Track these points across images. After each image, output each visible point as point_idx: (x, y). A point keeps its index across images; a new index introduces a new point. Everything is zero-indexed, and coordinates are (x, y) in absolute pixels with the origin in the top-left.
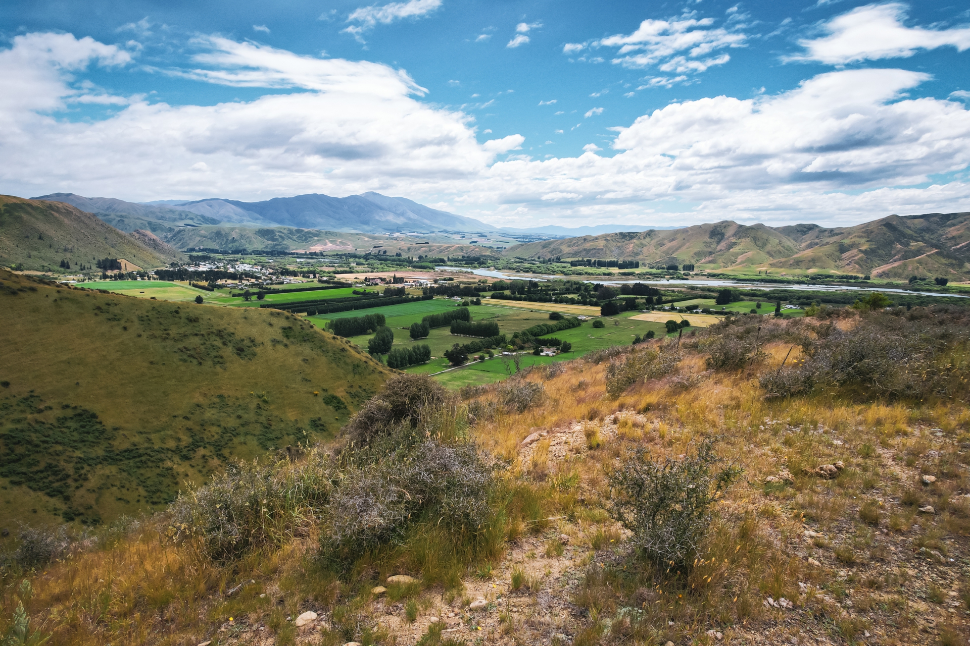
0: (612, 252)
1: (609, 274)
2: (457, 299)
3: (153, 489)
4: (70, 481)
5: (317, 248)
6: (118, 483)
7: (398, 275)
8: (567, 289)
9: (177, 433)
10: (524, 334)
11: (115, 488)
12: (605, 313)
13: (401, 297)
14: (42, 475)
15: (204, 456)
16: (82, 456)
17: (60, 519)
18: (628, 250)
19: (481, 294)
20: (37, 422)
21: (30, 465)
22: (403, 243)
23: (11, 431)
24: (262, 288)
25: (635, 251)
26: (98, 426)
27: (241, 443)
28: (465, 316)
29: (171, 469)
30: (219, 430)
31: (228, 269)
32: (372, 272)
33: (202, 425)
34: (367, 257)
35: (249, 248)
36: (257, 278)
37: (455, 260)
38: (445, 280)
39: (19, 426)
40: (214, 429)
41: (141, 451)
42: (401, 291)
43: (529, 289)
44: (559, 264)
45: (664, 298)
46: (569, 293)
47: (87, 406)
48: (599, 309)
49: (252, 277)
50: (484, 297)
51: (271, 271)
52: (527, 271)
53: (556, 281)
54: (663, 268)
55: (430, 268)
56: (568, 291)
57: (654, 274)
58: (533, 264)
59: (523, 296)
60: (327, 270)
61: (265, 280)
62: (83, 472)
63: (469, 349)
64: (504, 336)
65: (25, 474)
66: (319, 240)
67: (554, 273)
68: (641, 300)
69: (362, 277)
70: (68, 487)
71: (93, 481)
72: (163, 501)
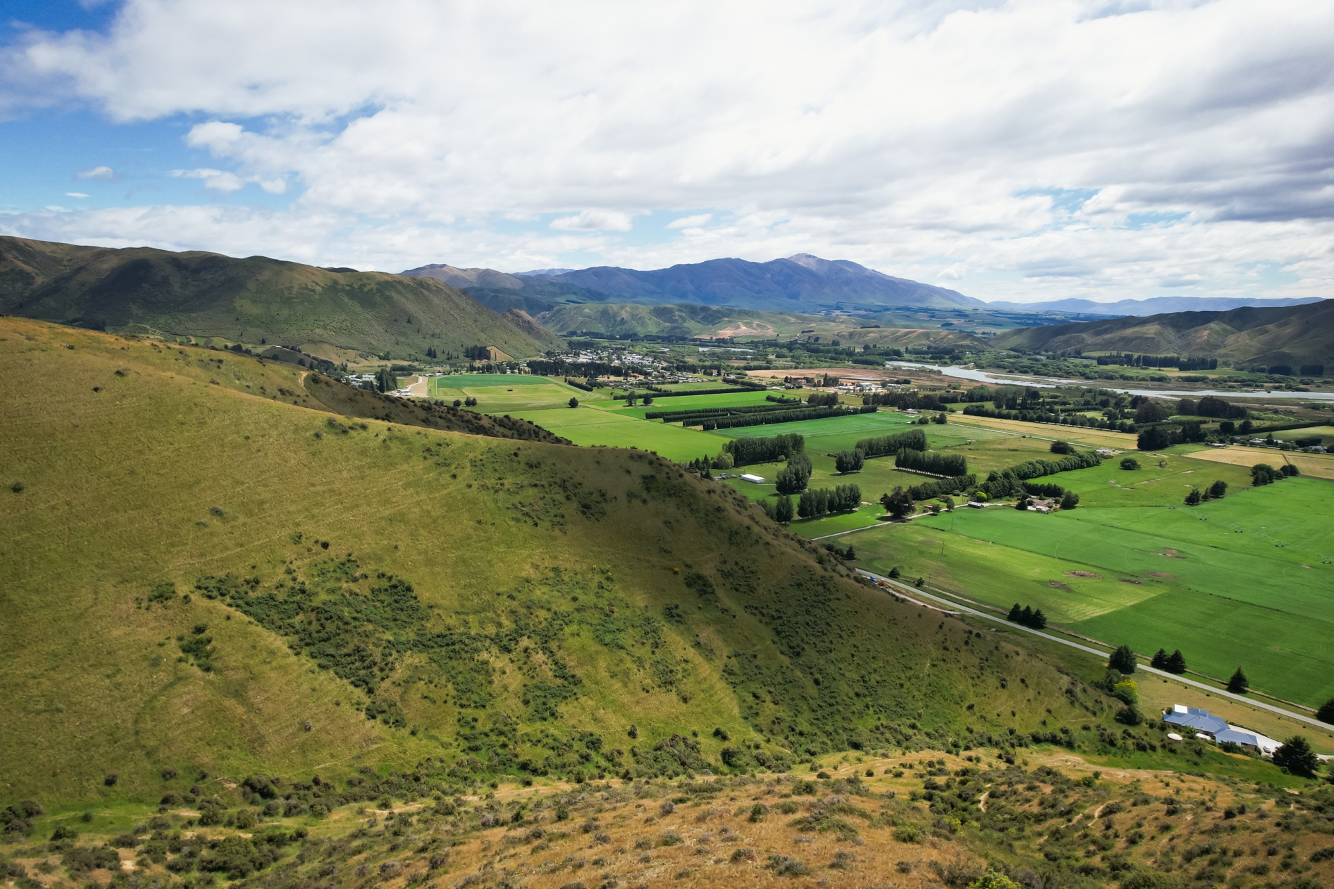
0: (1170, 342)
1: (1161, 379)
2: (913, 414)
3: (463, 687)
4: (376, 670)
5: (727, 333)
6: (425, 677)
7: (831, 373)
8: (1087, 403)
9: (499, 616)
10: (1006, 475)
11: (422, 682)
12: (1145, 445)
13: (830, 407)
14: (349, 659)
15: (526, 650)
16: (391, 638)
17: (363, 715)
18: (1198, 340)
19: (949, 406)
20: (351, 593)
21: (338, 646)
22: (843, 326)
23: (324, 604)
24: (651, 389)
25: (1212, 340)
26: (412, 602)
27: (573, 635)
28: (918, 443)
29: (487, 663)
30: (549, 615)
31: (613, 360)
32: (796, 368)
33: (529, 607)
34: (791, 346)
35: (641, 331)
36: (647, 374)
37: (916, 352)
38: (897, 382)
39: (332, 597)
40: (543, 614)
41: (455, 637)
42: (832, 399)
43: (1024, 401)
44: (1077, 361)
45: (1255, 423)
46: (1088, 410)
47: (405, 576)
48: (1134, 437)
49: (641, 373)
50: (953, 411)
51: (665, 364)
52: (1024, 371)
53: (1069, 389)
54: (1262, 371)
55: (878, 364)
56: (1088, 406)
57: (1243, 381)
58: (1037, 360)
59: (1014, 412)
60: (736, 365)
61: (656, 377)
62: (390, 659)
63: (917, 494)
64: (974, 476)
65: (333, 656)
66: (730, 322)
67: (1068, 374)
68: (1212, 425)
69: (781, 375)
70: (373, 676)
71: (400, 671)
72: (473, 705)
